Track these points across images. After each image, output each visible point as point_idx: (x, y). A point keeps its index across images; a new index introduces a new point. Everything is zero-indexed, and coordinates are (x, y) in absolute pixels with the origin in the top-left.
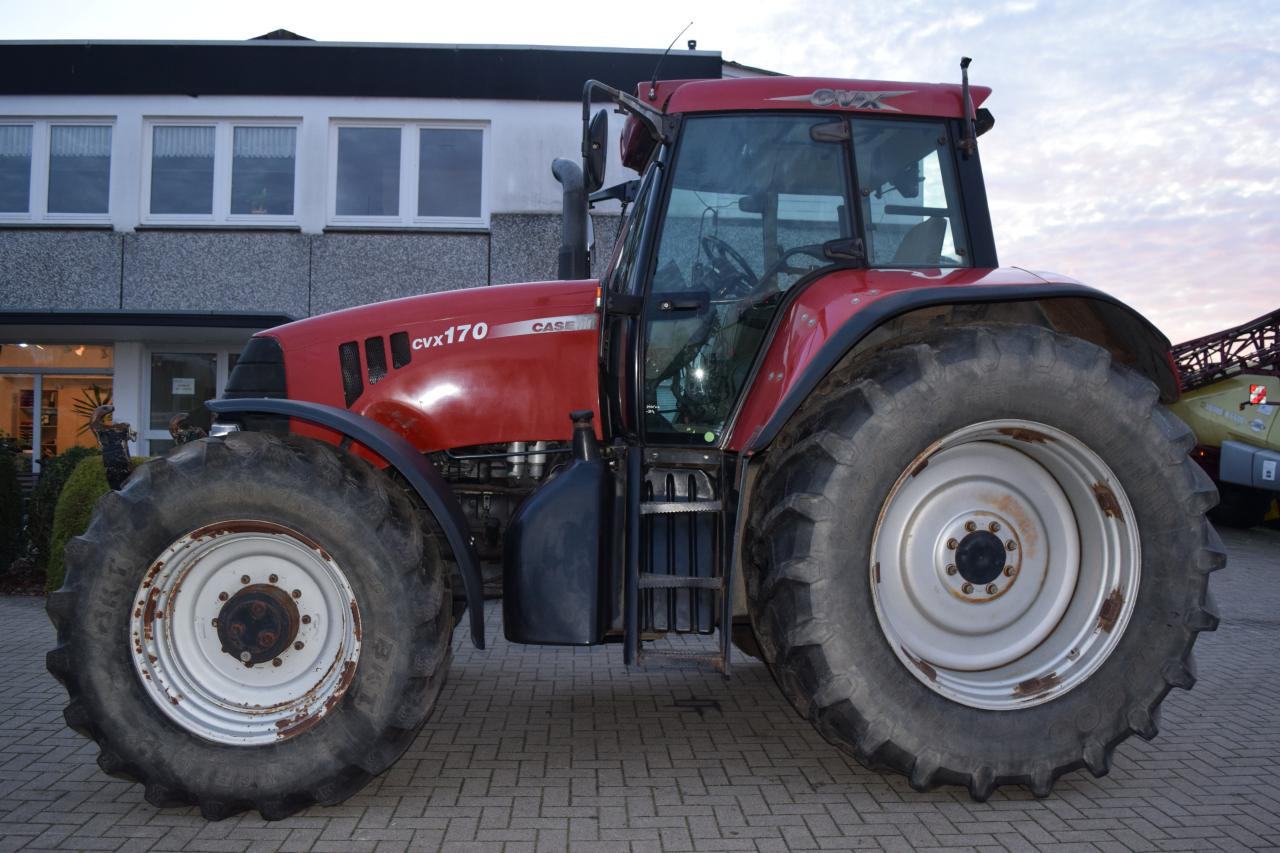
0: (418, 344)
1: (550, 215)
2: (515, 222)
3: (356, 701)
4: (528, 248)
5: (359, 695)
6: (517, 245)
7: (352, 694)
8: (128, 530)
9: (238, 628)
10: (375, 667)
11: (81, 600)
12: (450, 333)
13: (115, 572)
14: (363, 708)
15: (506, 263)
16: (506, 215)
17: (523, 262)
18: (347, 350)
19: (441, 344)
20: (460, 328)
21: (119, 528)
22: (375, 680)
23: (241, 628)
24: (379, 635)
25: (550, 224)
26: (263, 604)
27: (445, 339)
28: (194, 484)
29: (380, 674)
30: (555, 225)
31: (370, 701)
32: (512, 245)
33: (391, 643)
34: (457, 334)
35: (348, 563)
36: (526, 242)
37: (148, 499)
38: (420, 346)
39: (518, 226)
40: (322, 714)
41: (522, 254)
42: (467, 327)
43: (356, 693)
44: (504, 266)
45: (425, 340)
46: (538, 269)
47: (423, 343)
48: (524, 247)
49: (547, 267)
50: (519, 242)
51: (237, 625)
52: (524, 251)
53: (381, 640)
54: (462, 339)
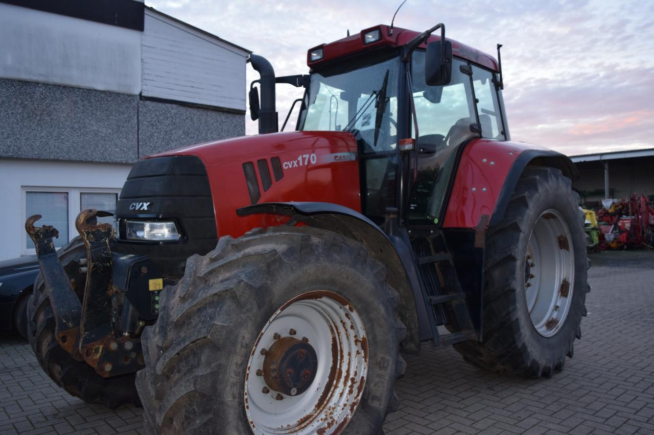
0: (286, 165)
1: (37, 83)
2: (13, 85)
3: (369, 402)
4: (22, 103)
5: (370, 397)
6: (15, 100)
7: (366, 398)
8: (255, 311)
9: (290, 373)
10: (379, 376)
11: (221, 377)
12: (300, 159)
13: (244, 348)
14: (375, 404)
15: (7, 111)
16: (6, 79)
17: (19, 112)
18: (248, 168)
19: (297, 166)
20: (304, 156)
21: (248, 310)
22: (380, 384)
23: (292, 372)
24: (380, 355)
25: (37, 89)
26: (304, 351)
27: (298, 163)
28: (294, 268)
29: (383, 380)
30: (41, 89)
31: (378, 399)
32: (11, 100)
33: (388, 358)
34: (304, 159)
35: (365, 313)
36: (21, 99)
37: (266, 284)
38: (287, 167)
39: (15, 87)
40: (350, 417)
41: (19, 106)
42: (307, 156)
43: (368, 397)
44: (5, 113)
45: (289, 163)
46: (30, 117)
47: (288, 165)
48: (20, 102)
49: (37, 116)
50: (16, 98)
51: (290, 370)
52: (19, 104)
53: (382, 358)
54: (306, 163)
